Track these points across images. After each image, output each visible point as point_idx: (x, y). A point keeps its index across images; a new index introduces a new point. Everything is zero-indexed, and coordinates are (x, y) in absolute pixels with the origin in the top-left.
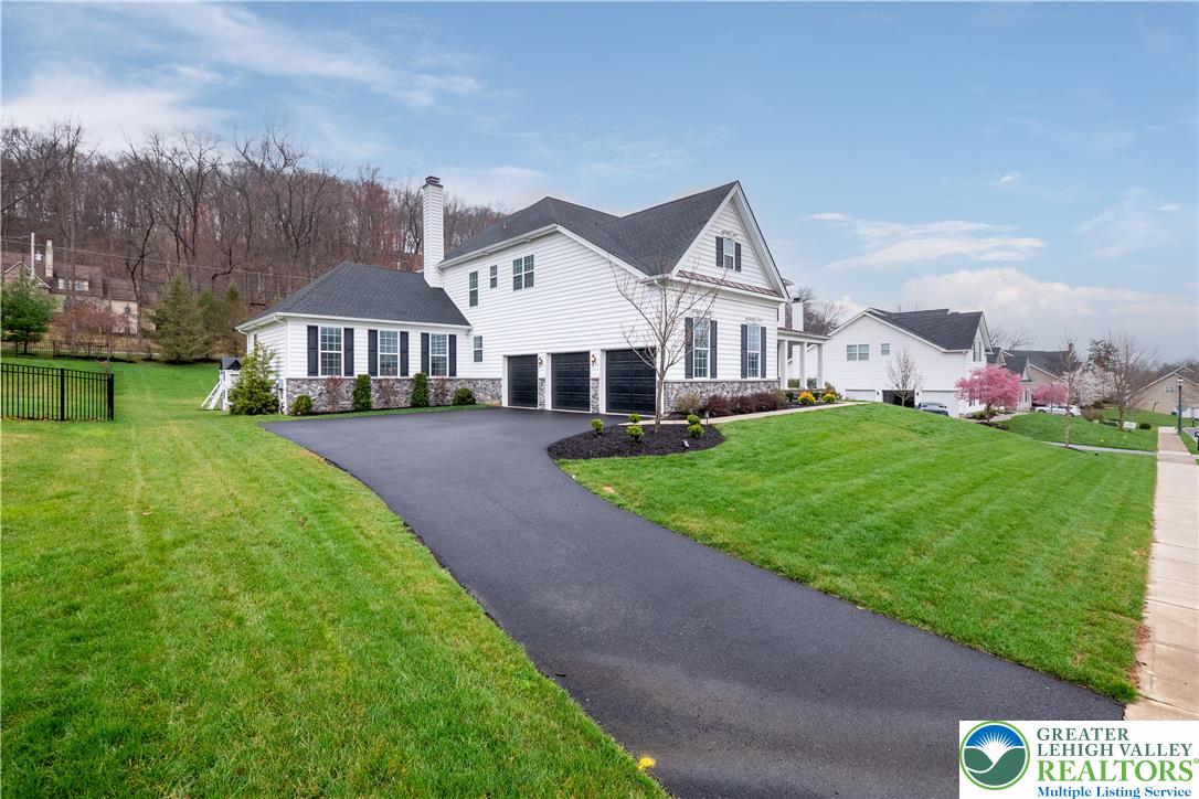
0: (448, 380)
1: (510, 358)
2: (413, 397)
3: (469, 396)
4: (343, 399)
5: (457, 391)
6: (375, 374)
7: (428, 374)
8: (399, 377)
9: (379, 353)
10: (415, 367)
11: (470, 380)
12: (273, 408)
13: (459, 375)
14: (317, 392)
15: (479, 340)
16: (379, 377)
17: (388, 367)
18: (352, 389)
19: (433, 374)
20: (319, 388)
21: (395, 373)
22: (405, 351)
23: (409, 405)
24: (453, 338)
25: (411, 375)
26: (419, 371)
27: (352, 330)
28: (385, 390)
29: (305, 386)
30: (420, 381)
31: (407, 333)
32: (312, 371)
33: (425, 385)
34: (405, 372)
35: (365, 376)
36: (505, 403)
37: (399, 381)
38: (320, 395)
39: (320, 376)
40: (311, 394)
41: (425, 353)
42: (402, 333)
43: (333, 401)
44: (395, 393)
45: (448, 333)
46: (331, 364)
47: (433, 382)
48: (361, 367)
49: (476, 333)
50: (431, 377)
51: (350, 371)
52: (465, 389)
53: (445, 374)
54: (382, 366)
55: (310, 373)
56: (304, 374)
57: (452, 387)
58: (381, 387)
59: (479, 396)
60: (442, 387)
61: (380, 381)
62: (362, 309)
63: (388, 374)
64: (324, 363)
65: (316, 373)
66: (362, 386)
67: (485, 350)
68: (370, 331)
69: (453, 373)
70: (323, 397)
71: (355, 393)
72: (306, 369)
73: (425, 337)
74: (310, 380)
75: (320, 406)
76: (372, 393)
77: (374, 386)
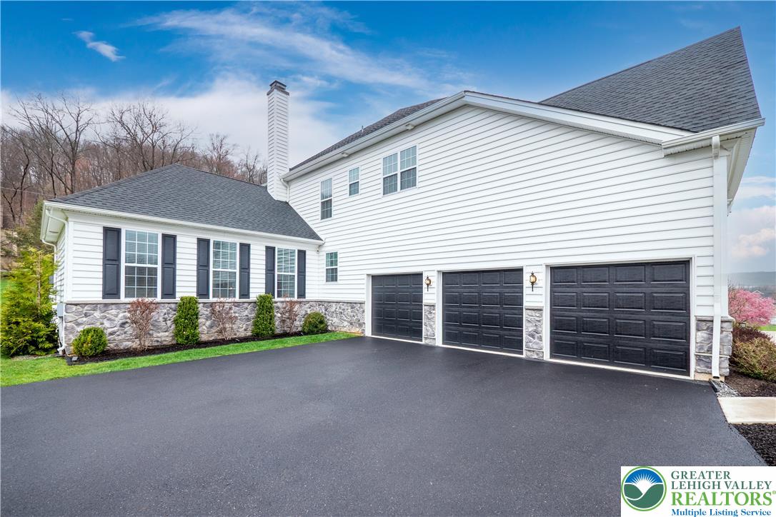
0: (297, 302)
1: (376, 279)
2: (255, 324)
3: (321, 322)
4: (158, 329)
5: (307, 316)
6: (207, 296)
7: (273, 295)
8: (237, 299)
9: (211, 269)
10: (258, 288)
11: (320, 303)
12: (47, 345)
13: (309, 296)
14: (118, 321)
15: (333, 258)
16: (212, 299)
17: (224, 288)
18: (173, 315)
19: (279, 296)
20: (122, 315)
21: (232, 294)
22: (245, 268)
23: (249, 334)
24: (302, 254)
25: (254, 296)
26: (262, 292)
27: (174, 237)
28: (218, 316)
29: (97, 314)
30: (264, 306)
31: (248, 246)
32: (111, 290)
33: (270, 309)
34: (245, 293)
35: (191, 300)
36: (368, 332)
37: (237, 304)
38: (123, 325)
39: (123, 299)
40: (107, 324)
41: (270, 270)
42: (241, 245)
43: (143, 331)
44: (232, 320)
45: (296, 248)
46: (141, 281)
47: (279, 304)
48: (186, 286)
49: (328, 248)
50: (276, 299)
51: (169, 292)
52: (317, 314)
53: (292, 295)
54: (216, 285)
55: (106, 294)
56: (96, 295)
57: (302, 311)
58: (213, 312)
59: (333, 321)
60: (291, 311)
61: (212, 305)
62: (191, 211)
63: (224, 296)
64: (129, 281)
65: (116, 294)
66: (187, 312)
67: (340, 267)
68: (199, 240)
69: (302, 294)
70: (128, 328)
71: (175, 322)
72: (101, 288)
73: (270, 251)
74: (106, 305)
75: (121, 341)
76: (201, 320)
77: (203, 311)
